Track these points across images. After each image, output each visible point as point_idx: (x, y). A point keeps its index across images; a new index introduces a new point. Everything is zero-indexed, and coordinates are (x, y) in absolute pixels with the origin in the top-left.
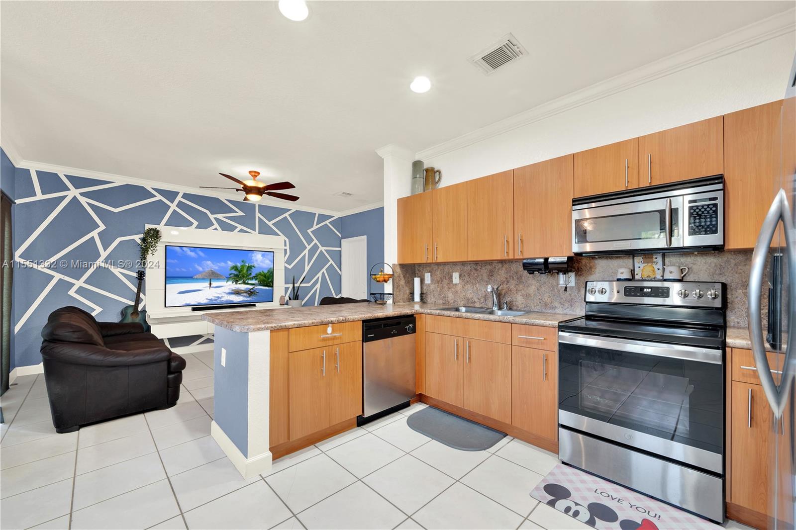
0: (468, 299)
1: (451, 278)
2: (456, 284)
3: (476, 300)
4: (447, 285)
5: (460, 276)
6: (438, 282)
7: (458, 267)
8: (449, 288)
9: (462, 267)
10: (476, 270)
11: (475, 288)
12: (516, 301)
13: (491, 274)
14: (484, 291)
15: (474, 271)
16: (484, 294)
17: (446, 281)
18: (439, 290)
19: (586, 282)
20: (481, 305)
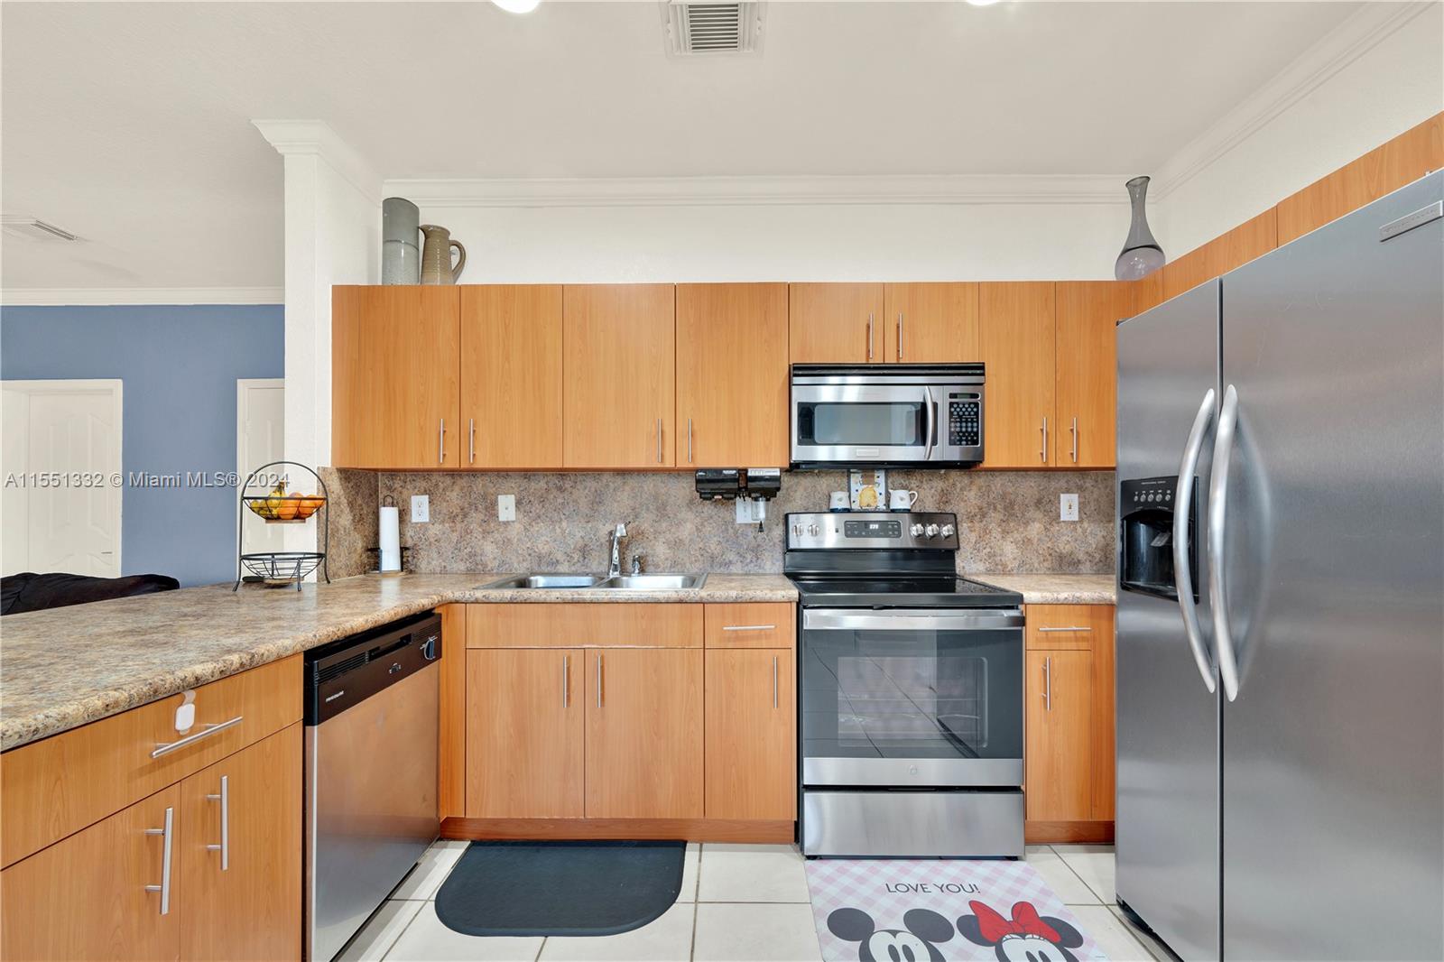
0: (540, 557)
1: (492, 508)
2: (507, 523)
3: (560, 556)
4: (481, 526)
5: (518, 503)
6: (453, 518)
7: (512, 483)
8: (486, 533)
9: (524, 483)
10: (560, 489)
11: (558, 531)
12: (653, 556)
13: (597, 501)
14: (582, 537)
15: (555, 492)
16: (581, 543)
17: (475, 517)
18: (455, 537)
19: (786, 516)
20: (573, 569)
